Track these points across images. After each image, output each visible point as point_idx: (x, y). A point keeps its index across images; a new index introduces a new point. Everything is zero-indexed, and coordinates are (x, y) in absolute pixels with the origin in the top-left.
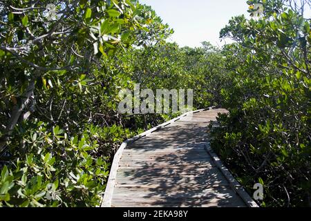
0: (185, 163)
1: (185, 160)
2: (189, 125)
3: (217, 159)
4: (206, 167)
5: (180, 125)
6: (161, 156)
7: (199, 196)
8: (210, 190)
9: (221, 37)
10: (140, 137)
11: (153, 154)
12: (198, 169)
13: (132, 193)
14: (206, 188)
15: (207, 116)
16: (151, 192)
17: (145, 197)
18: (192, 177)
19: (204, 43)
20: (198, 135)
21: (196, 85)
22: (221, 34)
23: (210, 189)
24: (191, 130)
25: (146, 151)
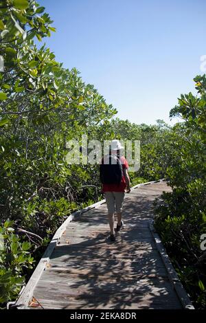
0: (125, 243)
1: (126, 239)
2: (138, 198)
3: (158, 241)
4: (146, 249)
5: (130, 197)
6: (103, 232)
7: (131, 289)
8: (144, 282)
9: (171, 116)
10: (89, 209)
11: (96, 229)
12: (137, 252)
13: (60, 280)
14: (141, 278)
15: (157, 189)
16: (81, 280)
17: (72, 287)
18: (129, 262)
19: (158, 121)
20: (145, 209)
21: (149, 159)
22: (171, 113)
23: (146, 280)
24: (139, 203)
25: (90, 225)
